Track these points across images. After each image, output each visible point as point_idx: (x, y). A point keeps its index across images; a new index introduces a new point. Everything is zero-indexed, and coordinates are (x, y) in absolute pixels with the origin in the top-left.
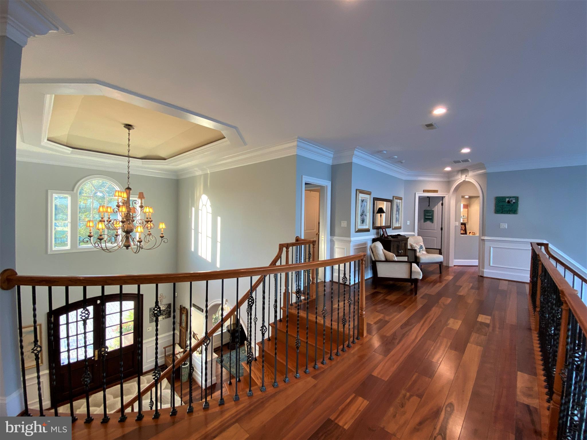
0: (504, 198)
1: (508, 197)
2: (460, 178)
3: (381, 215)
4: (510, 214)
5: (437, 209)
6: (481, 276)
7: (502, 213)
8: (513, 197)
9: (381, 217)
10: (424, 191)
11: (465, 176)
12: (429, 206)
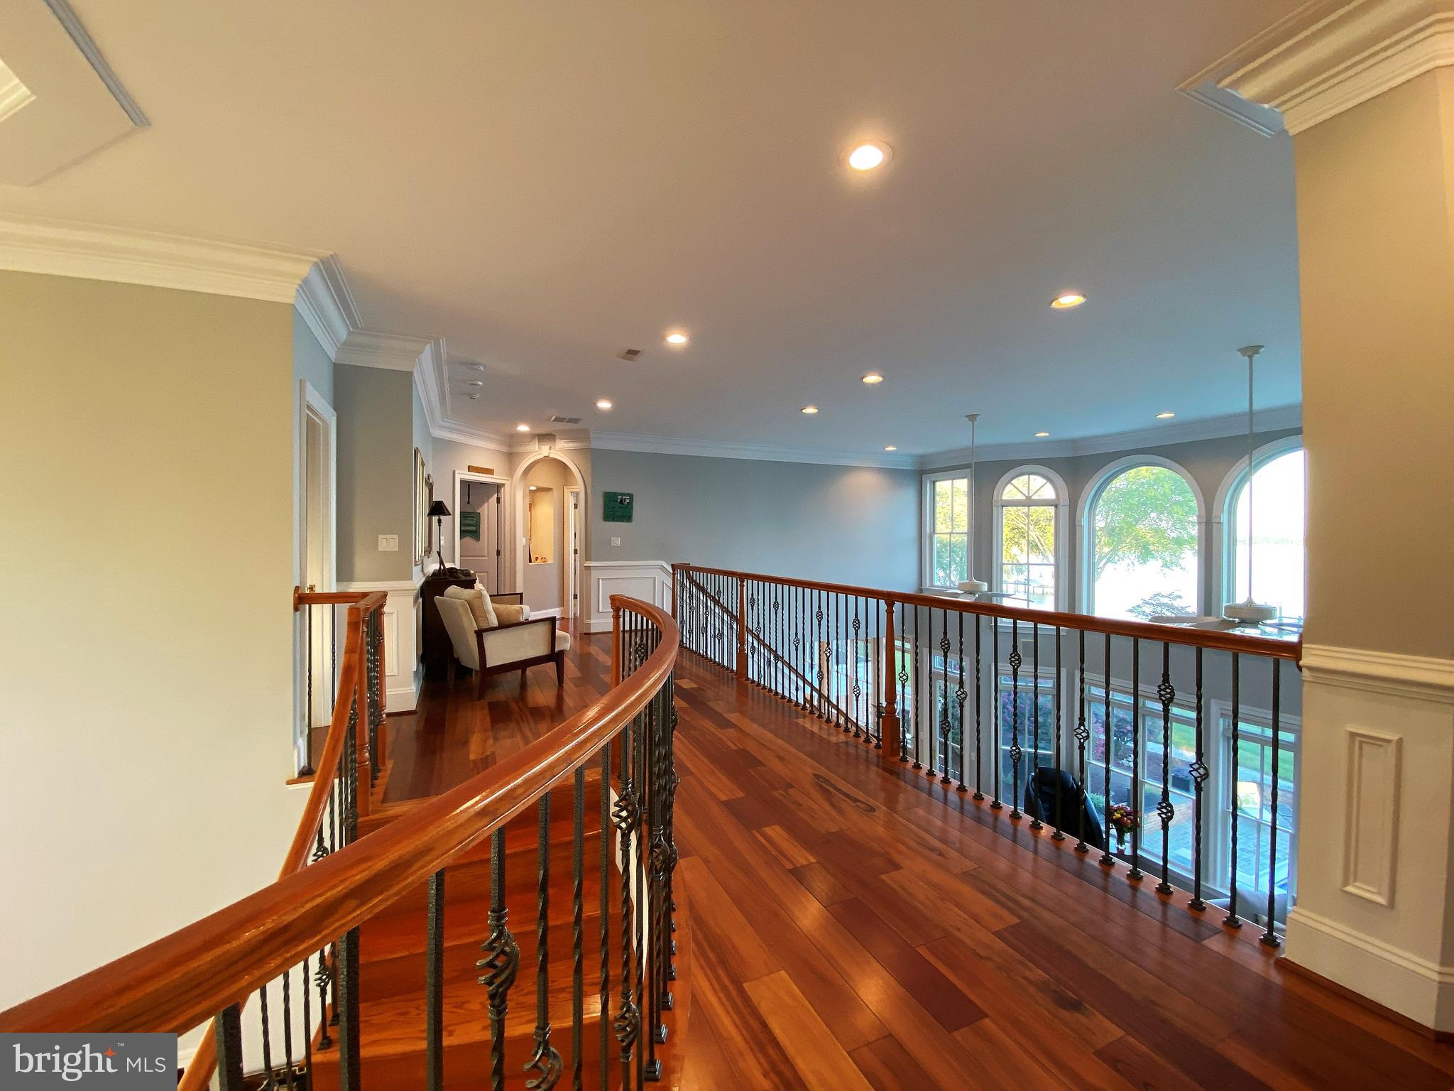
0: (615, 494)
1: (621, 494)
2: (537, 449)
3: (440, 521)
4: (623, 521)
5: (487, 511)
6: (585, 634)
7: (613, 520)
8: (628, 495)
9: (440, 525)
10: (470, 469)
11: (548, 447)
12: (469, 502)
